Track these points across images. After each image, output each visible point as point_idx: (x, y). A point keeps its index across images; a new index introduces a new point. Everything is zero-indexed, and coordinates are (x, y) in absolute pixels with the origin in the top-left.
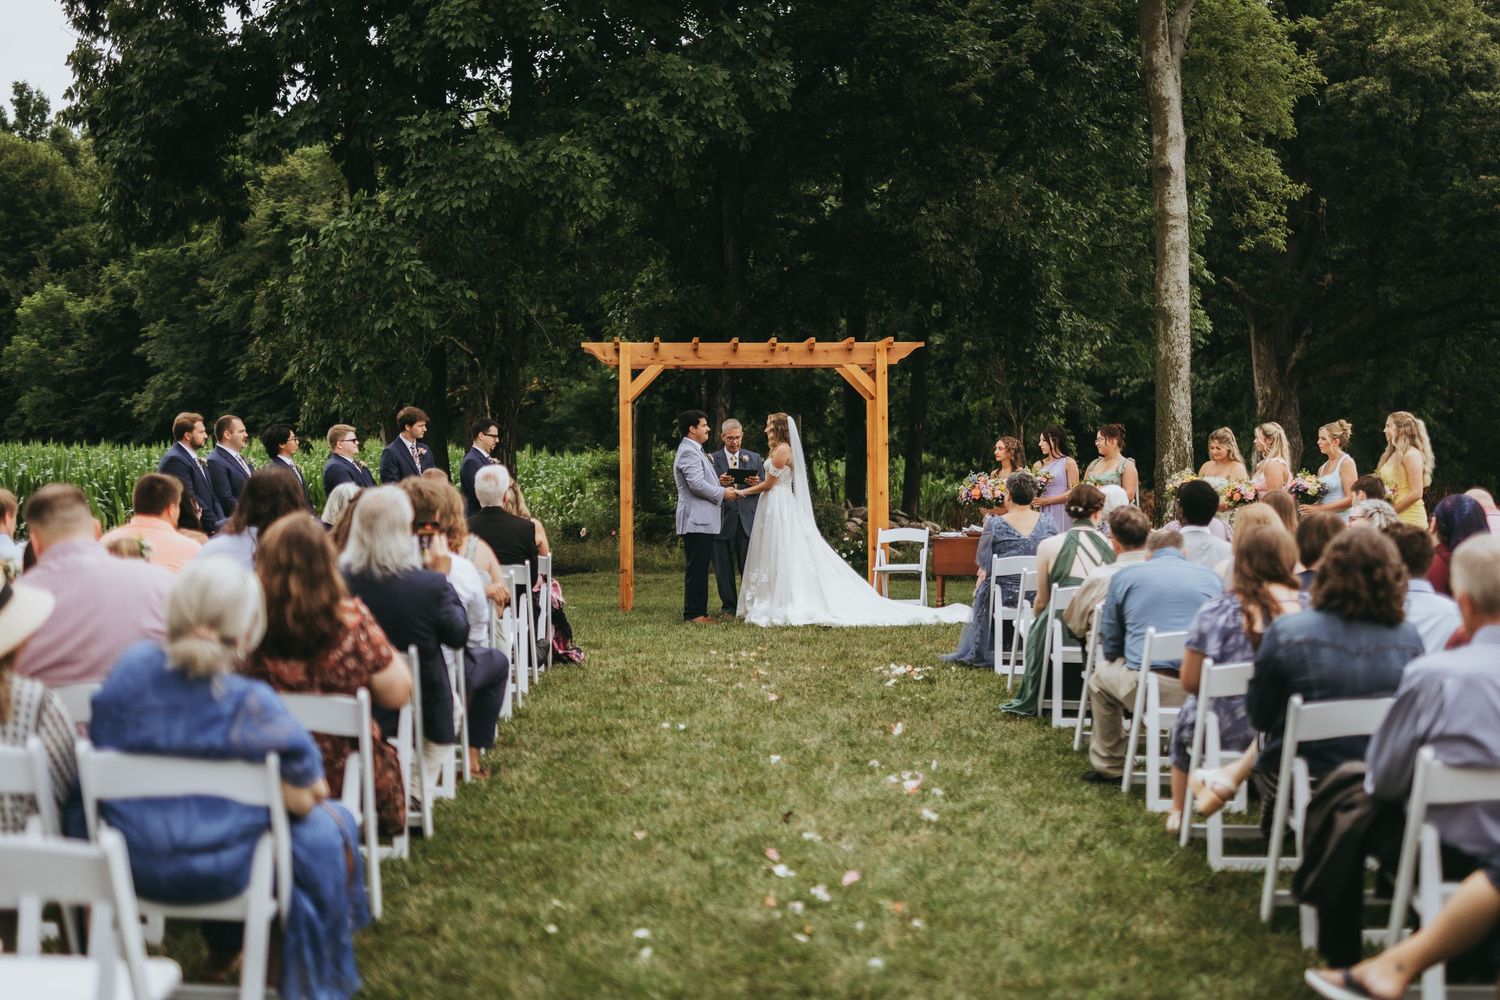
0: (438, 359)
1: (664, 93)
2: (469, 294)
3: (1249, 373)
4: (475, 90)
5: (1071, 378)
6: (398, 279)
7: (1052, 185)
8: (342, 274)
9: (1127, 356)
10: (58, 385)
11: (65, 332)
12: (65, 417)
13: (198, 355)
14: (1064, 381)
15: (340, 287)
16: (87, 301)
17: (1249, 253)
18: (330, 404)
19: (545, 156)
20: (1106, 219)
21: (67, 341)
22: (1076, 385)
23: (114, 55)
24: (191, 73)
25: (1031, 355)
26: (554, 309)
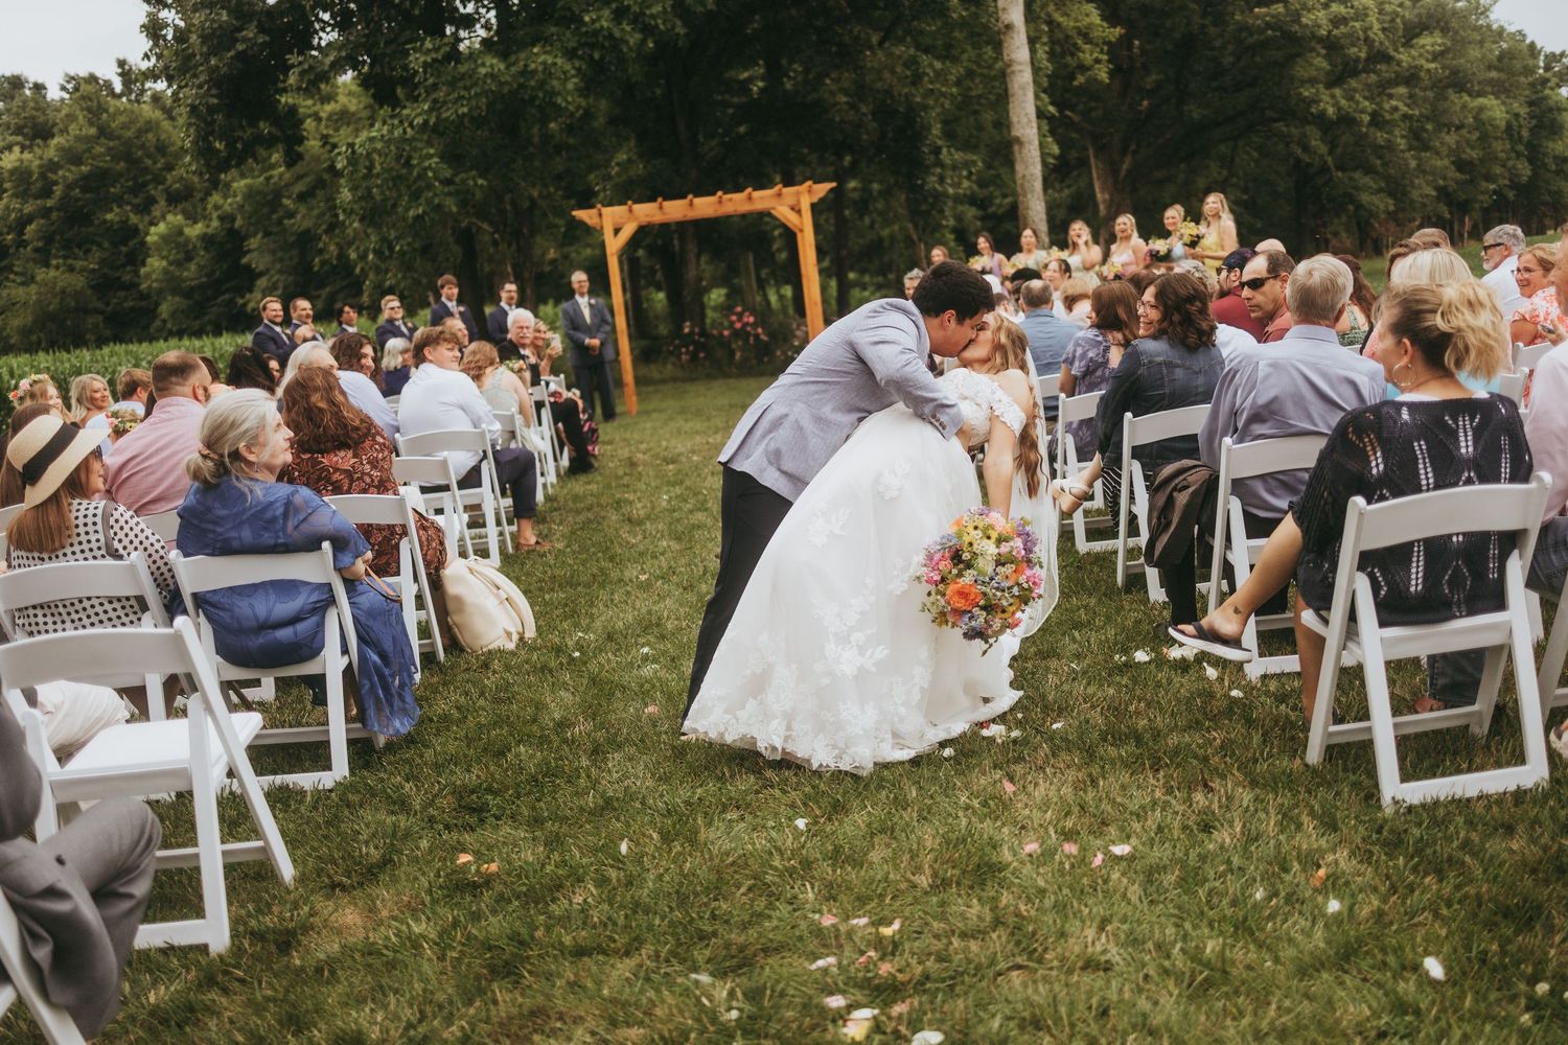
0: (467, 238)
1: (614, 6)
2: (480, 182)
3: (1091, 185)
4: (468, 22)
5: (955, 201)
6: (422, 176)
7: (926, 51)
8: (378, 175)
9: (996, 181)
10: (188, 294)
11: (187, 252)
12: (196, 318)
13: (291, 259)
14: (950, 203)
15: (377, 186)
16: (200, 225)
17: (1081, 86)
18: (384, 281)
19: (526, 66)
20: (970, 74)
21: (189, 258)
22: (960, 208)
23: (177, 22)
24: (240, 29)
25: (922, 186)
26: (552, 189)
